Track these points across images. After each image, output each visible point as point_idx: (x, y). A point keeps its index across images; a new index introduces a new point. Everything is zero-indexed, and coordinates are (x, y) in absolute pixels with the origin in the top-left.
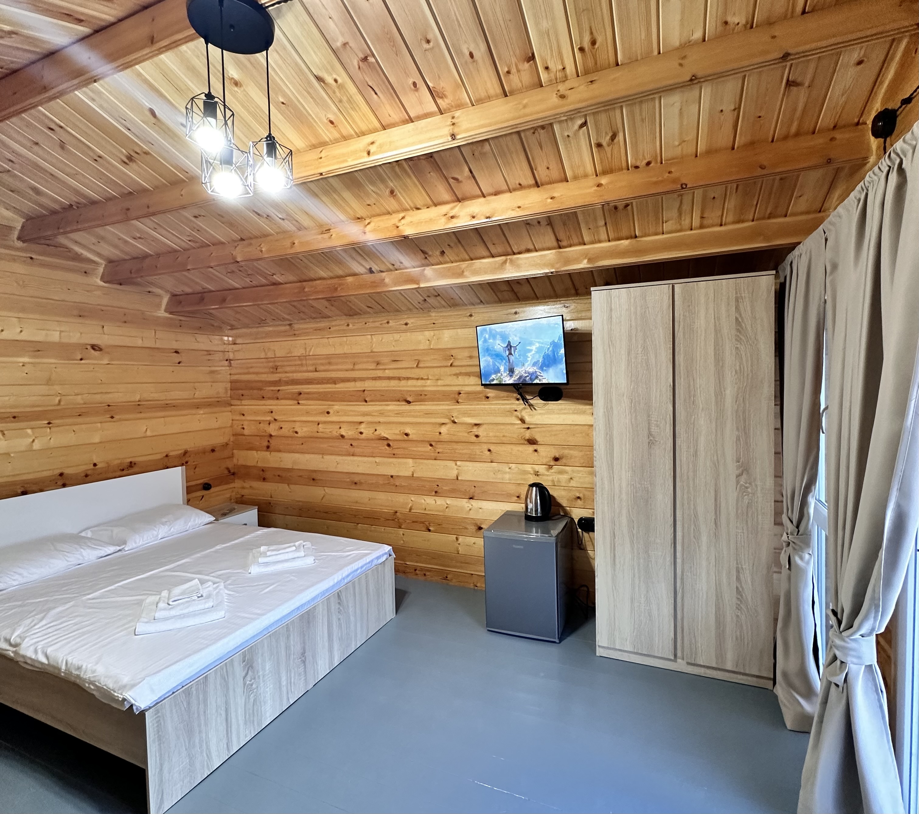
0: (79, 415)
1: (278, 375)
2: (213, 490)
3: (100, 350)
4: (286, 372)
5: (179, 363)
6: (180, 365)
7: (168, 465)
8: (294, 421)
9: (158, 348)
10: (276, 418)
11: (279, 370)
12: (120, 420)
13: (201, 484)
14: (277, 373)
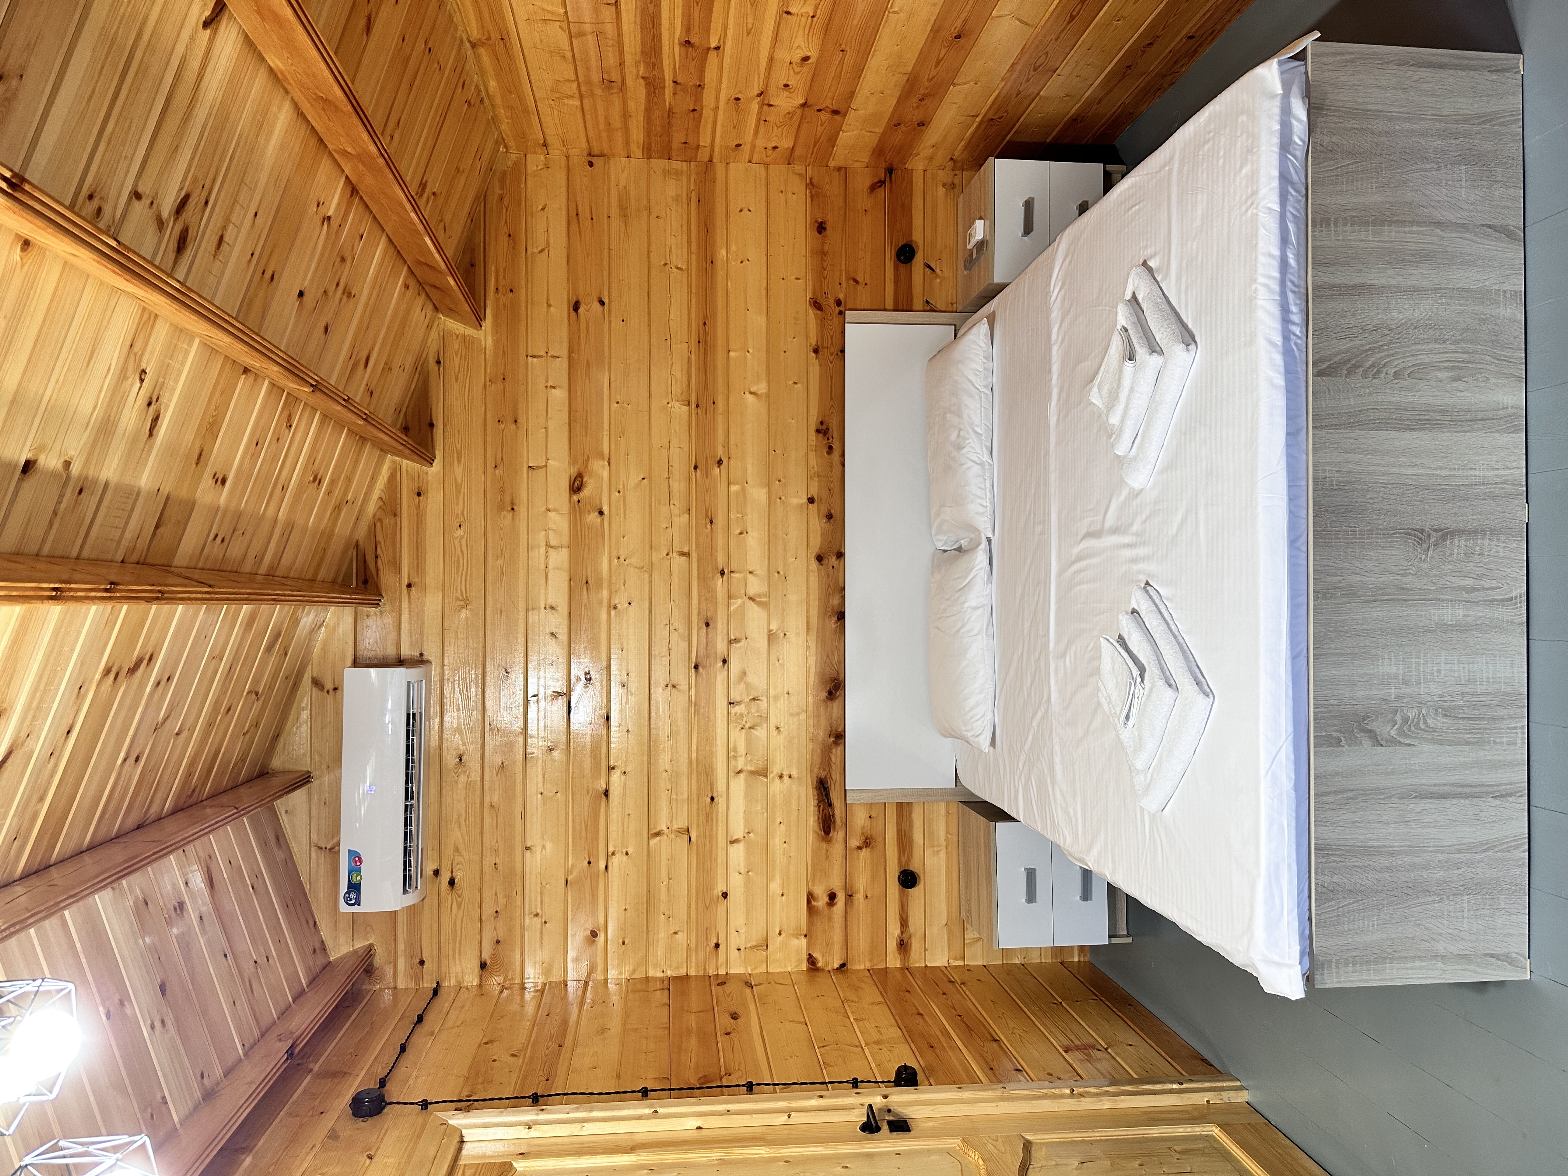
0: (711, 522)
1: (630, 82)
2: (917, 237)
3: (580, 476)
4: (622, 64)
5: (602, 303)
6: (606, 301)
7: (838, 348)
8: (771, 59)
9: (571, 352)
10: (756, 92)
11: (615, 76)
12: (726, 445)
13: (896, 269)
14: (623, 82)
